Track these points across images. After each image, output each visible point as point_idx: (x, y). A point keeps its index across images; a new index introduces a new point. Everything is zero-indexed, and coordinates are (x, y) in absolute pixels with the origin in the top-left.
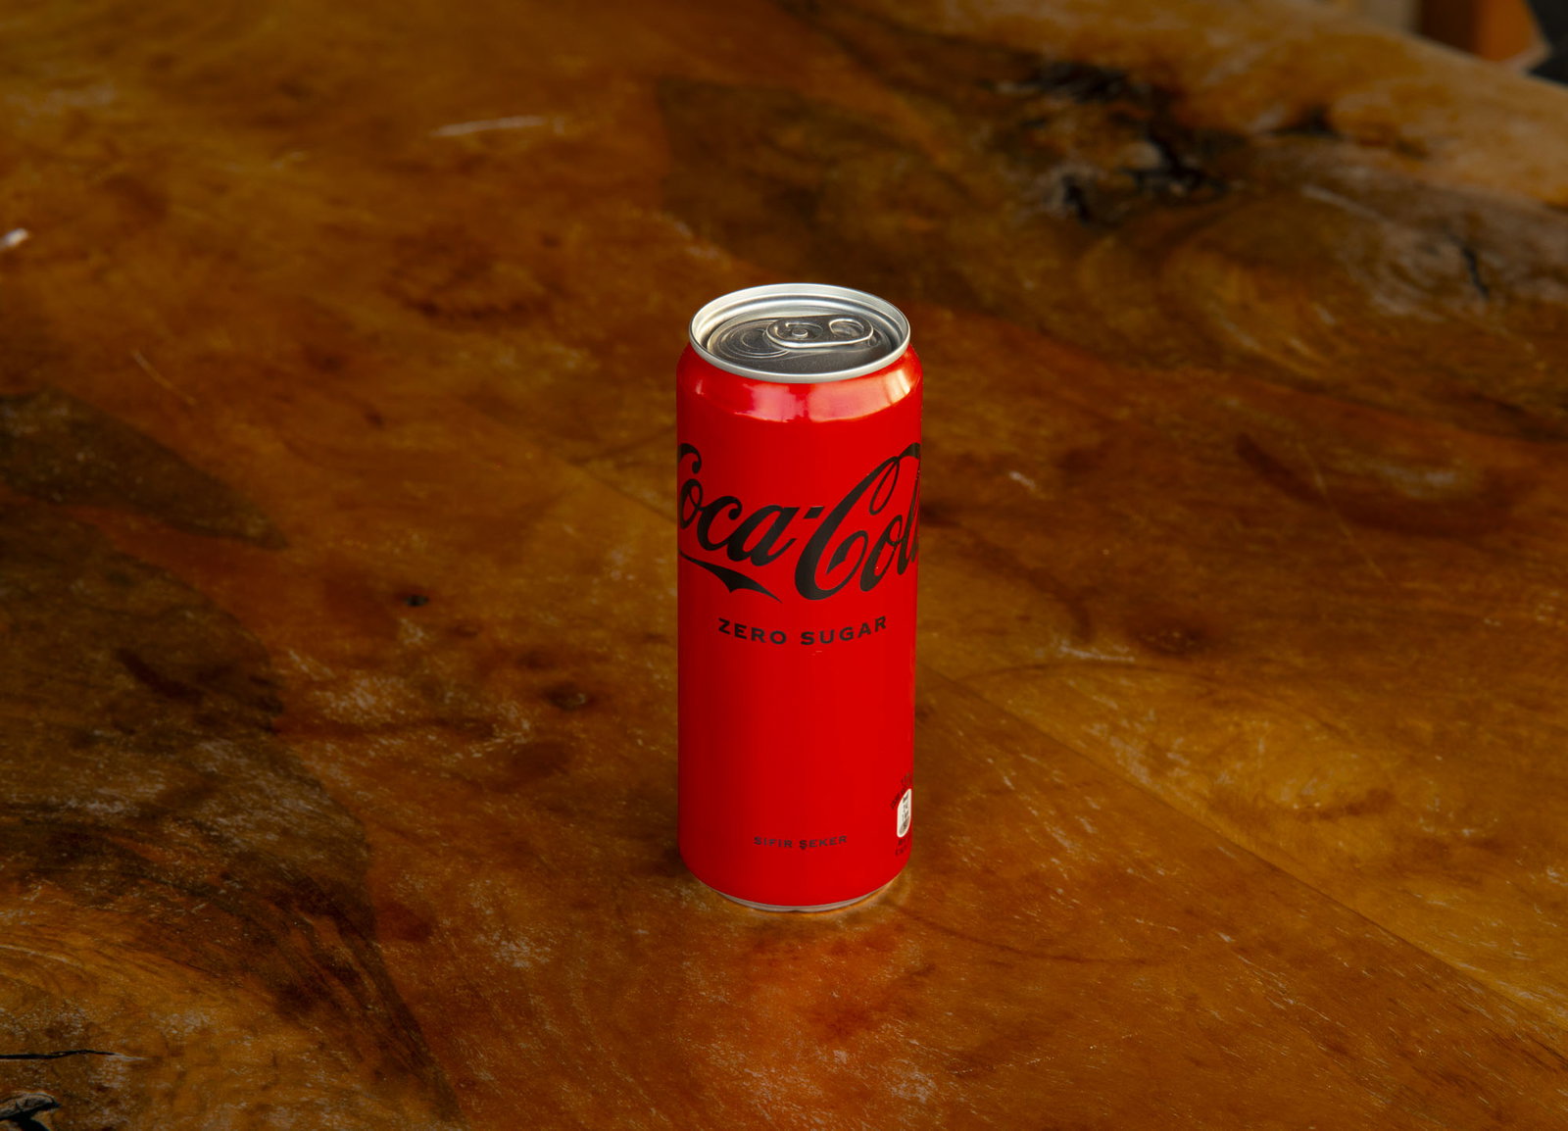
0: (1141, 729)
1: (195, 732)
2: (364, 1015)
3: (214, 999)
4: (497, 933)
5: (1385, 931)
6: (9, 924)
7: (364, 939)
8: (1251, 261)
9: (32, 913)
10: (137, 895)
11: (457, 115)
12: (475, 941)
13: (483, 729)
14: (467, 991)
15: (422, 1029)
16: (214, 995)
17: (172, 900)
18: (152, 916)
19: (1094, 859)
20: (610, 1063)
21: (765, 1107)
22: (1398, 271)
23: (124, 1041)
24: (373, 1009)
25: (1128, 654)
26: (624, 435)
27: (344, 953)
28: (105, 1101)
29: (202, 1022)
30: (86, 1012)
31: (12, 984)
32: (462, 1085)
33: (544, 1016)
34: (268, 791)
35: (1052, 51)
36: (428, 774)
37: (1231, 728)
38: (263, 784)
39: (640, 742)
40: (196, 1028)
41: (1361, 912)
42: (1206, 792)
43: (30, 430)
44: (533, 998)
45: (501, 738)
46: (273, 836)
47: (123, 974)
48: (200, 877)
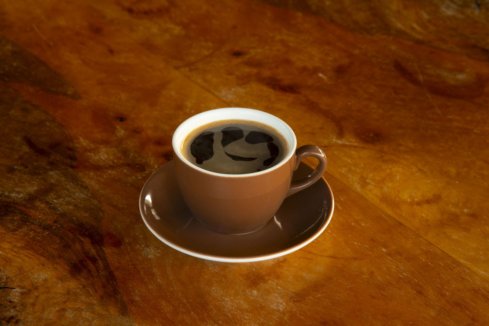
0: (358, 170)
1: (48, 167)
2: (98, 275)
3: (49, 268)
4: (143, 245)
5: (437, 248)
7: (100, 246)
10: (26, 229)
13: (142, 168)
14: (133, 266)
15: (117, 280)
16: (49, 266)
17: (37, 231)
18: (31, 236)
19: (341, 219)
20: (178, 294)
21: (229, 312)
23: (19, 284)
24: (102, 273)
25: (355, 142)
26: (192, 58)
27: (93, 252)
28: (12, 306)
29: (45, 277)
30: (7, 273)
32: (129, 302)
33: (158, 276)
34: (71, 190)
36: (123, 184)
37: (388, 170)
38: (69, 187)
40: (43, 279)
41: (429, 240)
42: (379, 194)
44: (154, 269)
45: (148, 171)
46: (71, 207)
47: (20, 258)
48: (47, 222)
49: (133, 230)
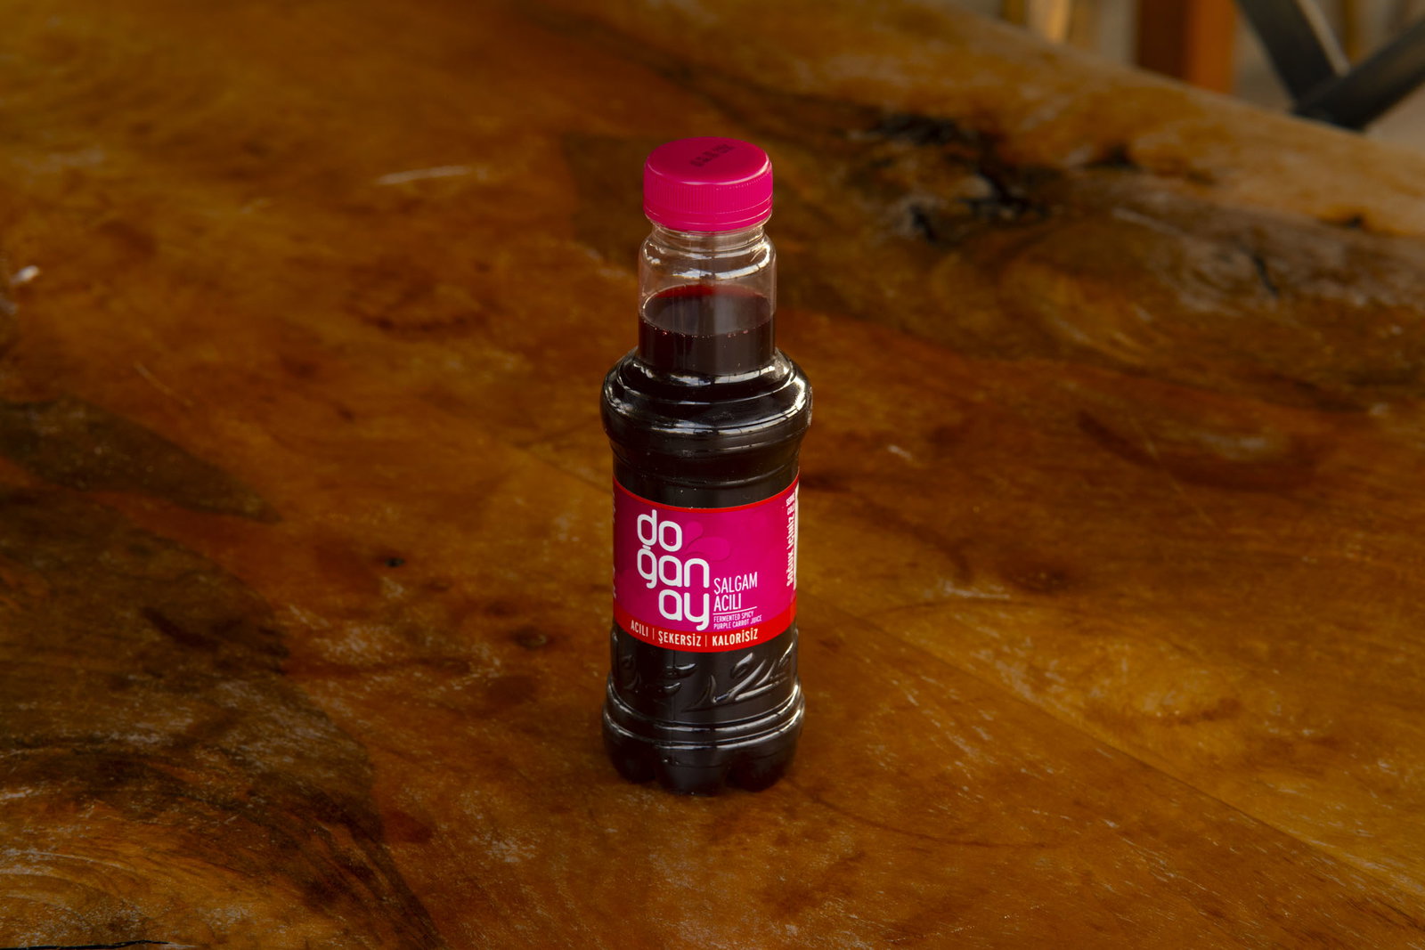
0: (1021, 654)
1: (215, 674)
2: (381, 905)
3: (251, 895)
4: (489, 835)
6: (69, 837)
7: (374, 842)
8: (1075, 271)
9: (87, 828)
11: (396, 166)
12: (470, 842)
13: (461, 666)
14: (467, 883)
15: (432, 916)
16: (251, 892)
17: (206, 814)
18: (192, 827)
19: (991, 761)
20: (594, 940)
22: (1200, 276)
23: (176, 932)
24: (388, 900)
25: (1004, 592)
26: (559, 422)
27: (359, 854)
29: (242, 915)
30: (140, 909)
31: (77, 887)
33: (535, 903)
34: (281, 721)
35: (891, 105)
36: (417, 704)
37: (1097, 652)
38: (277, 716)
39: (596, 674)
40: (237, 919)
41: (1224, 800)
42: (1082, 704)
43: (53, 430)
44: (524, 887)
45: (477, 673)
46: (289, 758)
47: (170, 876)
48: (230, 794)
49: (458, 803)
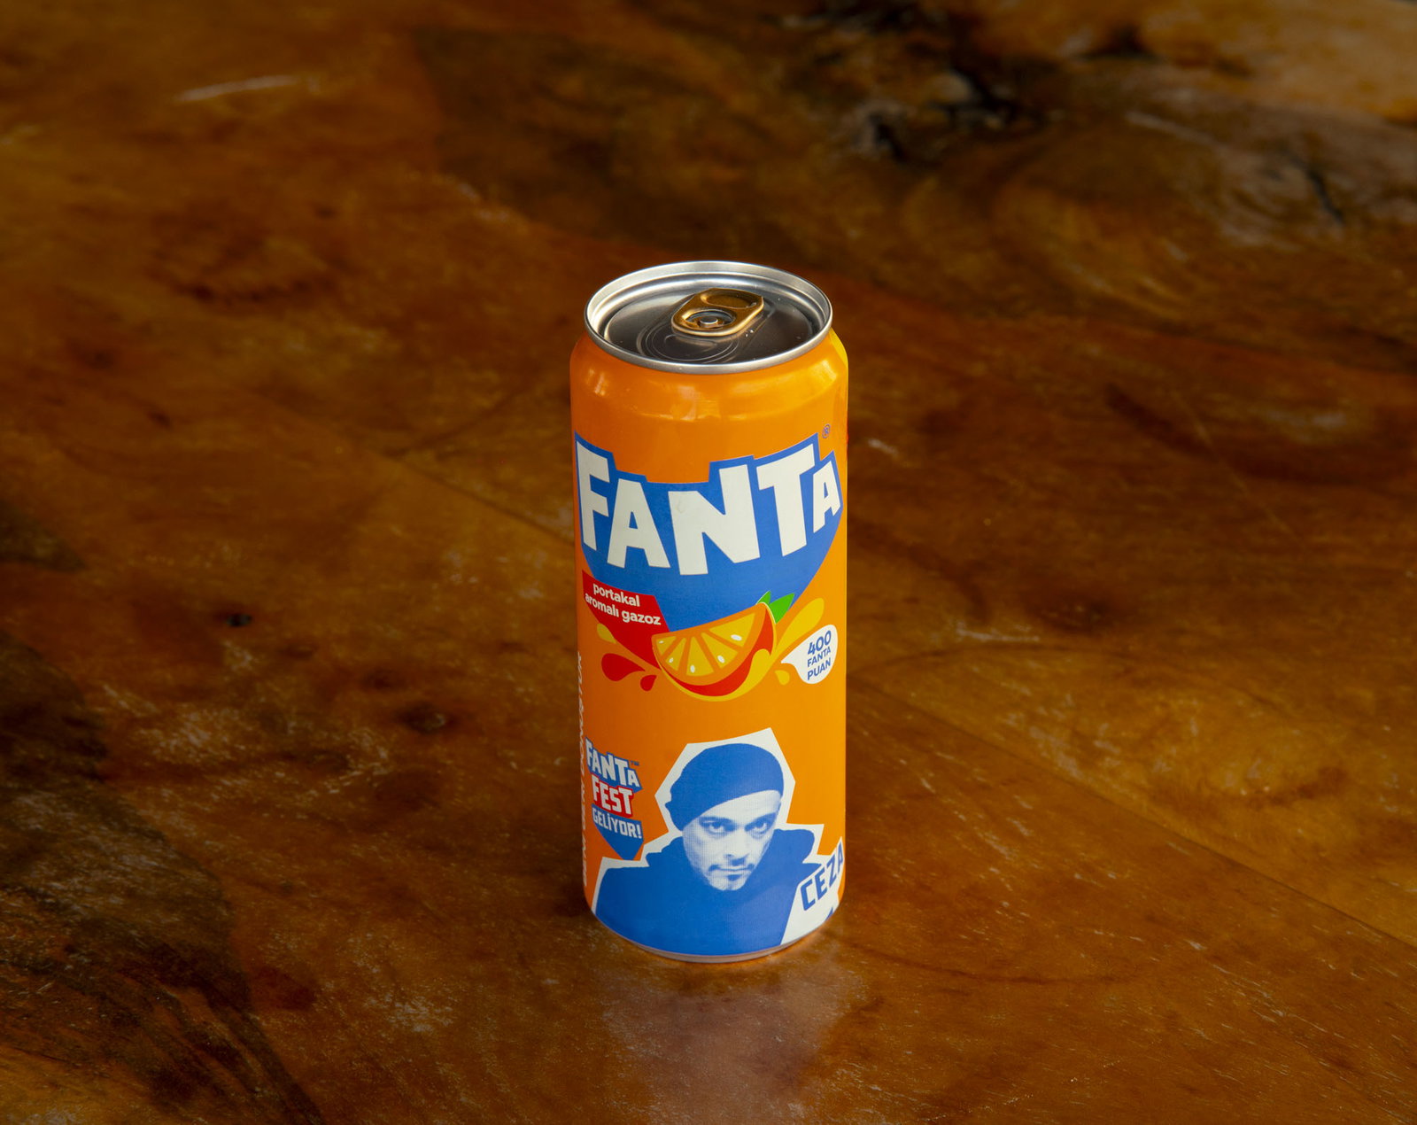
0: (1061, 717)
1: (10, 785)
2: (253, 1099)
3: (78, 1093)
4: (389, 995)
5: (1366, 925)
7: (239, 1010)
8: (1086, 195)
12: (365, 1004)
13: (337, 761)
14: (365, 1063)
15: (322, 1111)
16: (78, 1089)
17: (12, 981)
19: (1036, 865)
22: (1243, 199)
24: (262, 1092)
25: (1032, 633)
26: (440, 421)
27: (219, 1030)
33: (457, 1086)
34: (103, 847)
36: (282, 816)
37: (1158, 710)
38: (97, 839)
39: (514, 765)
42: (1143, 782)
44: (441, 1066)
45: (358, 769)
46: (118, 899)
48: (41, 951)
49: (345, 952)
